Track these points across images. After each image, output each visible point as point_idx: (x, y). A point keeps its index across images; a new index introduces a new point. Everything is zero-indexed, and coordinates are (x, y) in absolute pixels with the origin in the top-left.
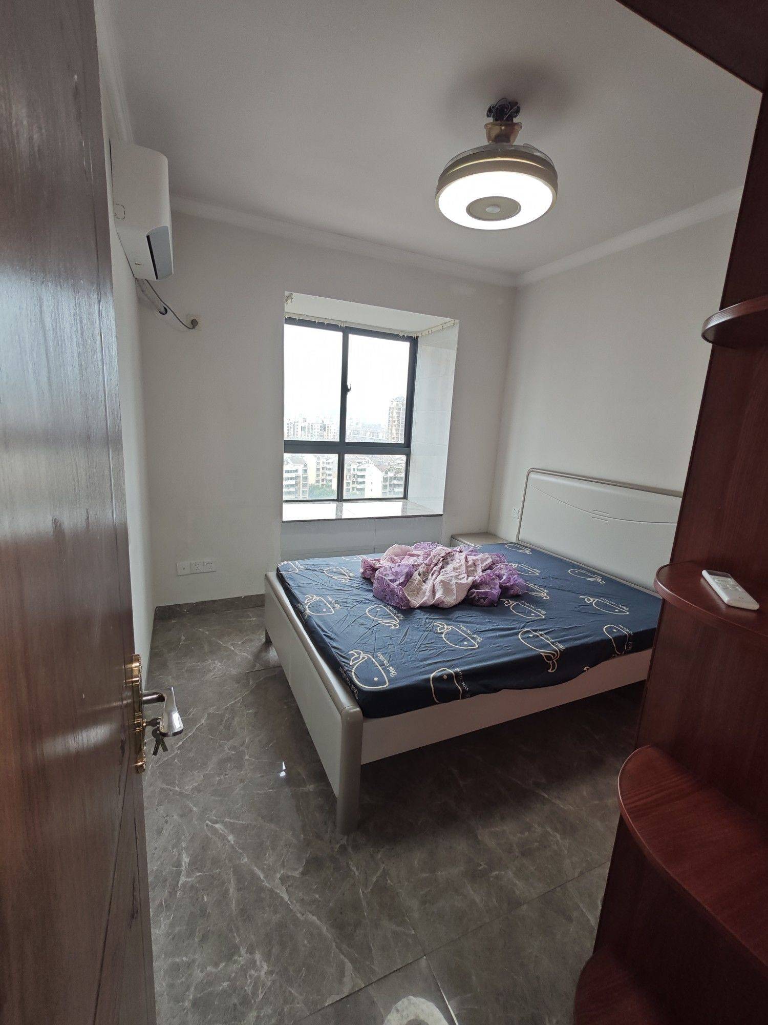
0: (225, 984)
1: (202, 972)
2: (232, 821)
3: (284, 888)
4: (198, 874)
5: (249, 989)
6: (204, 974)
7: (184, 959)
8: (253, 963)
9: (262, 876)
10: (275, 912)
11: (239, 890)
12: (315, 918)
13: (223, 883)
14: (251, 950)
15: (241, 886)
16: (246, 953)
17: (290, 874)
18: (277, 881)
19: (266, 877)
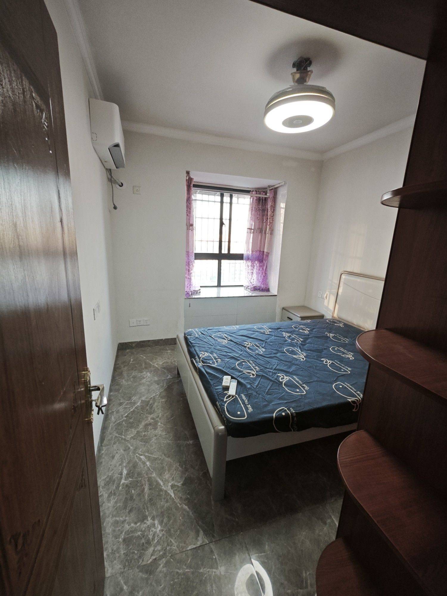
0: (139, 533)
1: (129, 526)
2: (149, 455)
3: (172, 491)
4: (131, 479)
5: (151, 537)
6: (130, 527)
7: (121, 519)
8: (154, 525)
9: (162, 484)
10: (167, 502)
11: (150, 489)
12: (187, 507)
13: (142, 485)
14: (153, 518)
15: (151, 487)
16: (151, 519)
17: (176, 484)
18: (169, 487)
19: (164, 484)
